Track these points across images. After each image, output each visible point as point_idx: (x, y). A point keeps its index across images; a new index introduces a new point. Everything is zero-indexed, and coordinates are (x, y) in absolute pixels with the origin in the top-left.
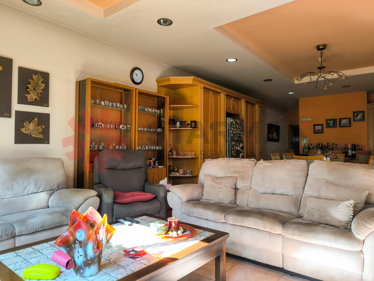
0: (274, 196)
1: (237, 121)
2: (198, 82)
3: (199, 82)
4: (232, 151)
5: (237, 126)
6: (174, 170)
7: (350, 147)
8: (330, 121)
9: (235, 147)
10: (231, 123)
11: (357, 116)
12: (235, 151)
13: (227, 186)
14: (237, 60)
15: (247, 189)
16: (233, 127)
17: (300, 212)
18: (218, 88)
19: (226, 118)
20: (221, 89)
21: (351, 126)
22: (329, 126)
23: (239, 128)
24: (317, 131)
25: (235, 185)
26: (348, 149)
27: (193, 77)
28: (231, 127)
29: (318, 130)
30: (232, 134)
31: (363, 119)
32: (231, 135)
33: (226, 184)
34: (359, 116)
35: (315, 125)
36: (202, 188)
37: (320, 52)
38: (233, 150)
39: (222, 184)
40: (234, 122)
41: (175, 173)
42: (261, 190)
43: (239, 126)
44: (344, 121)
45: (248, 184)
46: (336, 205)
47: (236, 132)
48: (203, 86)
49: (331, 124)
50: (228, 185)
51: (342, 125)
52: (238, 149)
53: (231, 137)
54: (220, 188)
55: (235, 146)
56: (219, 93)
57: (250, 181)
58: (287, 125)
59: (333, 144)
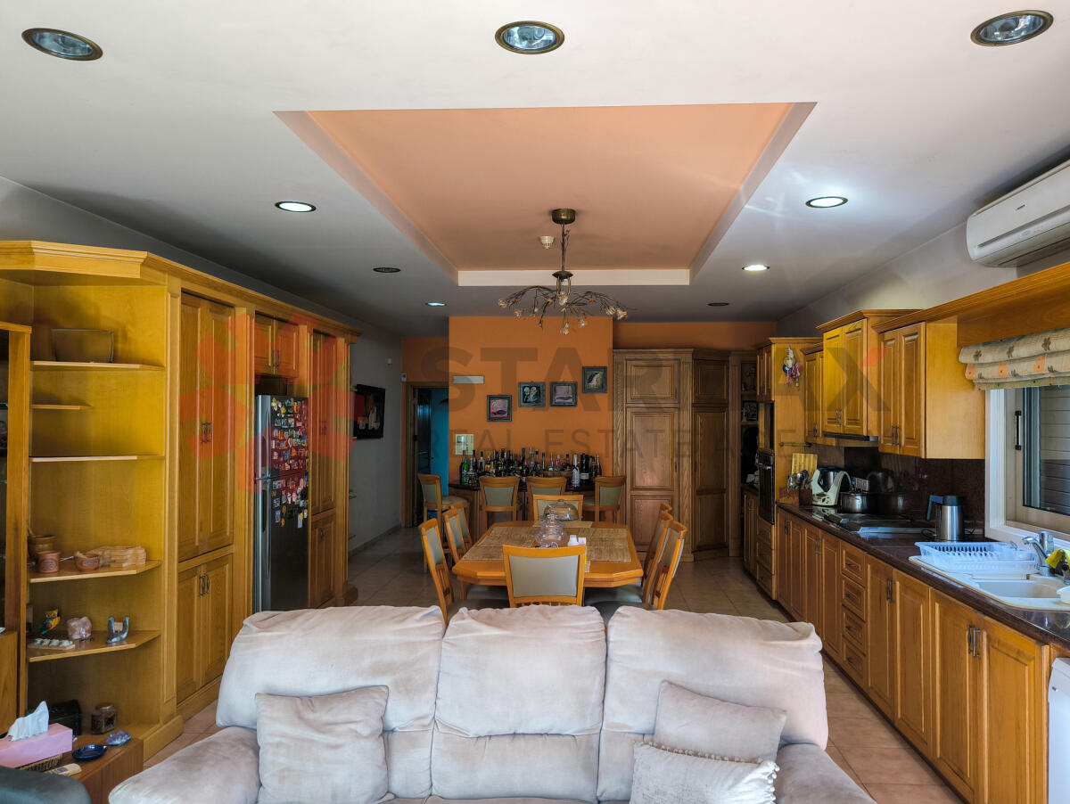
0: (521, 742)
1: (292, 403)
2: (161, 271)
3: (164, 272)
4: (273, 510)
5: (291, 421)
6: (46, 626)
7: (576, 464)
8: (530, 387)
9: (284, 497)
10: (274, 413)
11: (591, 380)
12: (284, 508)
13: (358, 736)
14: (314, 209)
15: (424, 726)
16: (280, 428)
17: (601, 788)
18: (230, 292)
19: (256, 396)
20: (240, 295)
21: (576, 403)
22: (526, 402)
23: (297, 429)
24: (495, 414)
25: (383, 719)
26: (572, 467)
27: (143, 255)
28: (273, 428)
29: (499, 412)
30: (276, 454)
31: (602, 388)
32: (272, 455)
33: (353, 726)
34: (595, 379)
35: (491, 398)
36: (251, 753)
37: (558, 227)
38: (278, 508)
39: (340, 729)
40: (283, 410)
41: (55, 642)
42: (475, 728)
43: (296, 420)
44: (562, 391)
45: (425, 709)
46: (730, 782)
47: (287, 445)
48: (178, 284)
49: (532, 396)
50: (359, 728)
51: (557, 401)
52: (294, 500)
53: (273, 462)
54: (335, 747)
55: (283, 493)
56: (231, 306)
57: (433, 696)
58: (403, 382)
59: (537, 453)
